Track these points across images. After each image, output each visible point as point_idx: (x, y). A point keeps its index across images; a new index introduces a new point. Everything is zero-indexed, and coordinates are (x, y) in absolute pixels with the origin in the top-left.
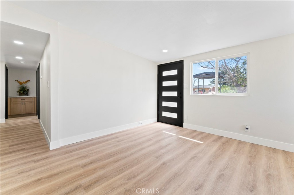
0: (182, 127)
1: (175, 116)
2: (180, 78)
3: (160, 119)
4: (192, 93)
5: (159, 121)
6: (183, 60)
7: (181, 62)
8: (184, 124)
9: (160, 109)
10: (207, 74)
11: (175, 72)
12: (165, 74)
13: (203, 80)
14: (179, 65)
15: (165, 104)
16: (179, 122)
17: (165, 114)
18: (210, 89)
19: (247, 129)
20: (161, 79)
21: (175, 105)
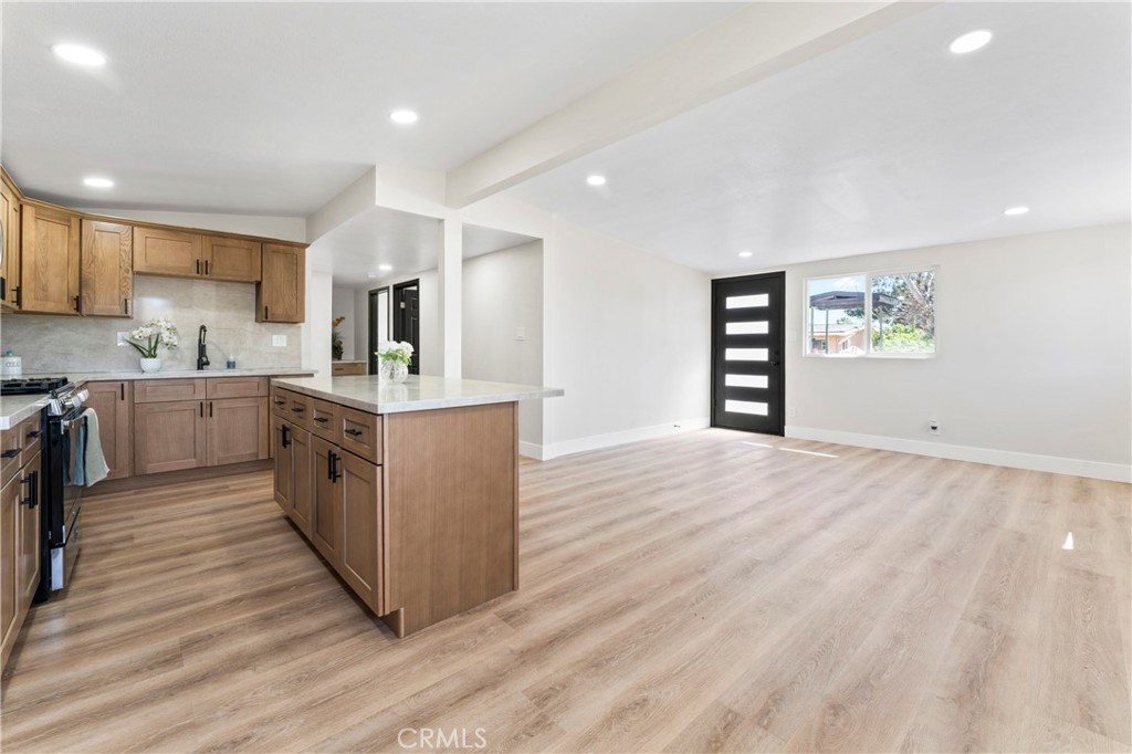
0: (783, 435)
1: (761, 409)
2: (775, 313)
3: (719, 420)
4: (809, 352)
5: (714, 424)
6: (784, 273)
7: (780, 276)
8: (787, 429)
9: (718, 393)
10: (838, 297)
11: (761, 300)
12: (733, 303)
13: (825, 312)
14: (773, 283)
15: (732, 380)
16: (773, 425)
17: (732, 406)
18: (844, 337)
19: (934, 428)
20: (720, 316)
21: (761, 382)
